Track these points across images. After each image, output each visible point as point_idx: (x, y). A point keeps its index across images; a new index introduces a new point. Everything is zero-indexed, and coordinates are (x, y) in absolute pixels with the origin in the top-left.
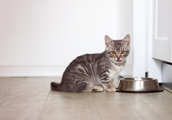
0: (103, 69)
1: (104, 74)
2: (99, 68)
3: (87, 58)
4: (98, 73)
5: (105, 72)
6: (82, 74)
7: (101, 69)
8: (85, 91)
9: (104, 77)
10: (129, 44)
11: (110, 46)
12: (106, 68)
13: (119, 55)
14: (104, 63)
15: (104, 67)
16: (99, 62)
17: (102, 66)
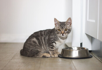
0: (52, 40)
1: (52, 44)
2: (49, 39)
3: (41, 33)
4: (48, 43)
5: (53, 43)
6: (35, 45)
7: (50, 40)
8: (38, 56)
9: (51, 47)
10: (71, 24)
11: (57, 26)
12: (54, 40)
13: (63, 32)
14: (53, 36)
15: (53, 39)
16: (50, 35)
17: (51, 39)
